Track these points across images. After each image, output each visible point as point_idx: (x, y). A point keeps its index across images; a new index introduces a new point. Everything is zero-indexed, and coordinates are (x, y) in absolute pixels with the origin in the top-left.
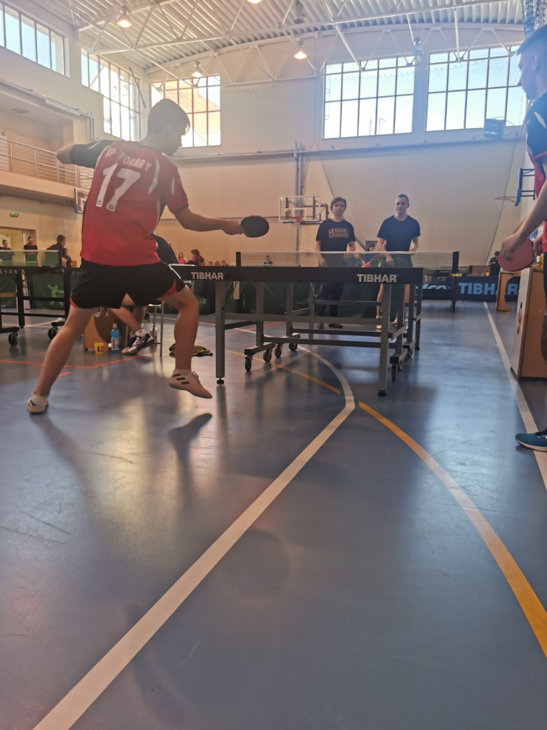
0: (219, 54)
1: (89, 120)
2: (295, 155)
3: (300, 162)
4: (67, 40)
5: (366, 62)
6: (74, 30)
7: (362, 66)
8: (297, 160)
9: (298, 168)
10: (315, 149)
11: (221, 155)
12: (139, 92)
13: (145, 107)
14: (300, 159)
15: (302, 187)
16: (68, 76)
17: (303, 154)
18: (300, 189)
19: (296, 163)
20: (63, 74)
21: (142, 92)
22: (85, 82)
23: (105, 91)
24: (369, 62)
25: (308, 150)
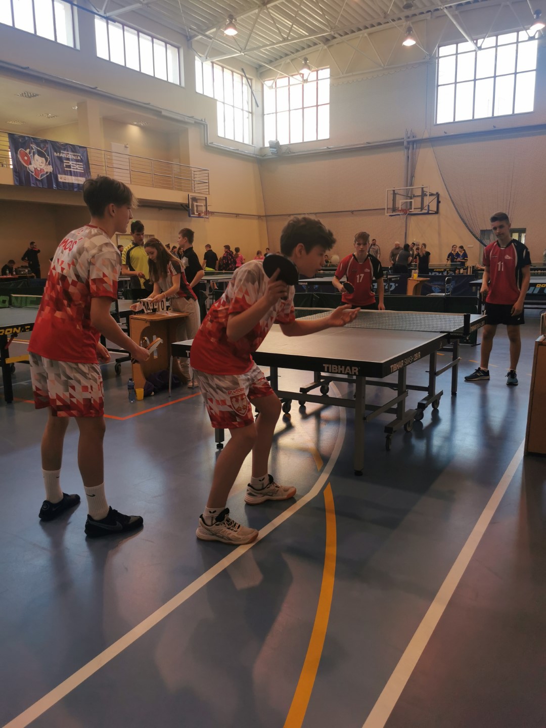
0: (329, 47)
1: (203, 126)
2: (405, 143)
3: (410, 151)
4: (182, 51)
5: (483, 39)
6: (188, 40)
7: (479, 45)
8: (408, 148)
9: (408, 157)
10: (426, 136)
11: (330, 148)
12: (252, 92)
13: (258, 106)
14: (411, 146)
15: (412, 176)
16: (183, 85)
17: (414, 142)
18: (410, 178)
19: (406, 151)
20: (179, 84)
21: (254, 93)
22: (199, 89)
23: (218, 96)
24: (486, 39)
25: (419, 137)
